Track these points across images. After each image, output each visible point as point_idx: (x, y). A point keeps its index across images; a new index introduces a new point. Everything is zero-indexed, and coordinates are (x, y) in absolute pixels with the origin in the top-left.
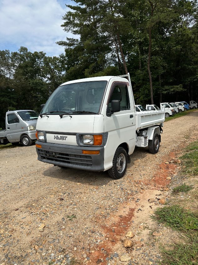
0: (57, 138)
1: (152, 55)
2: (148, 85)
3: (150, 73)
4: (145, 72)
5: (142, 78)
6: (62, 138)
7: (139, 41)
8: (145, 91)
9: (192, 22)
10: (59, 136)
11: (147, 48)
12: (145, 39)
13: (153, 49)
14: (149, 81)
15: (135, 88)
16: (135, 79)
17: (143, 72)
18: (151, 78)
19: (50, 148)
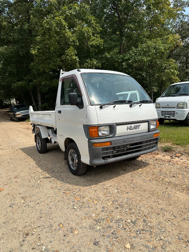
0: (131, 128)
6: (135, 128)
19: (125, 141)
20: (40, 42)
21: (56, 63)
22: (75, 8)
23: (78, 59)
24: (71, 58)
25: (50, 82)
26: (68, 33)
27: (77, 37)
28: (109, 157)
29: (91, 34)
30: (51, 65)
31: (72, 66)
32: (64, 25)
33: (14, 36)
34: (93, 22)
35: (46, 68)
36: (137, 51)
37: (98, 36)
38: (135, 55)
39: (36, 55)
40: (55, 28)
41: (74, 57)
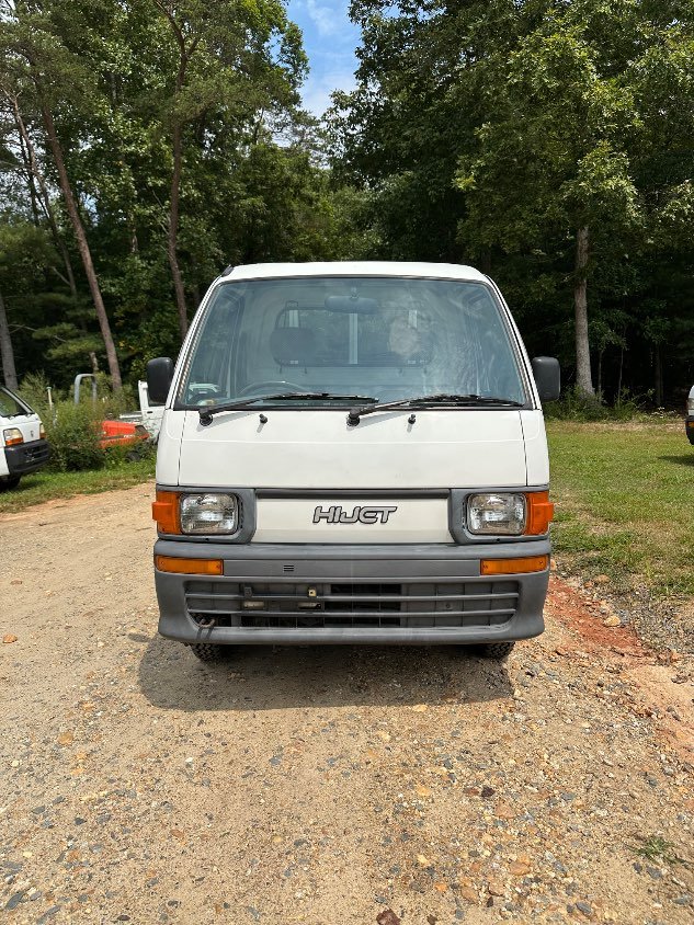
0: (336, 517)
1: (180, 212)
2: (168, 312)
3: (178, 273)
4: (156, 265)
5: (146, 285)
6: (368, 517)
7: (131, 153)
8: (161, 334)
9: (285, 131)
10: (348, 506)
11: (160, 183)
12: (152, 151)
13: (181, 193)
14: (174, 299)
15: (122, 318)
16: (121, 286)
17: (149, 264)
18: (180, 289)
19: (289, 569)
20: (492, 143)
21: (542, 213)
24: (598, 189)
26: (598, 89)
28: (225, 621)
32: (581, 58)
33: (413, 137)
35: (503, 235)
39: (468, 192)
40: (542, 81)
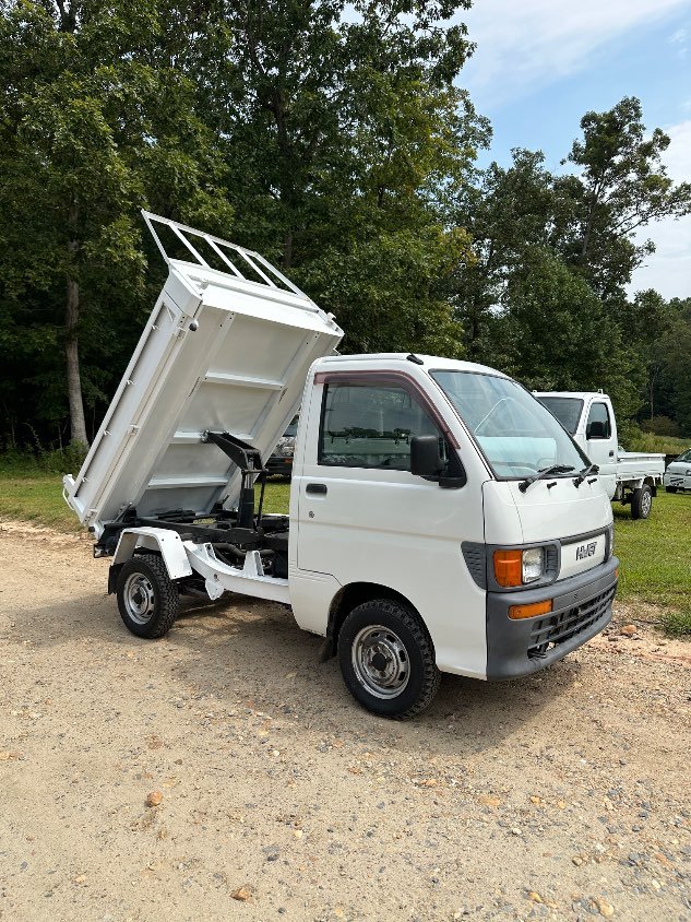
19: (576, 596)
22: (144, 81)
23: (145, 263)
24: (122, 257)
25: (14, 333)
26: (117, 164)
27: (145, 184)
29: (195, 182)
30: (30, 273)
31: (114, 285)
32: (104, 132)
34: (199, 138)
36: (345, 262)
37: (220, 191)
38: (342, 275)
41: (133, 255)
